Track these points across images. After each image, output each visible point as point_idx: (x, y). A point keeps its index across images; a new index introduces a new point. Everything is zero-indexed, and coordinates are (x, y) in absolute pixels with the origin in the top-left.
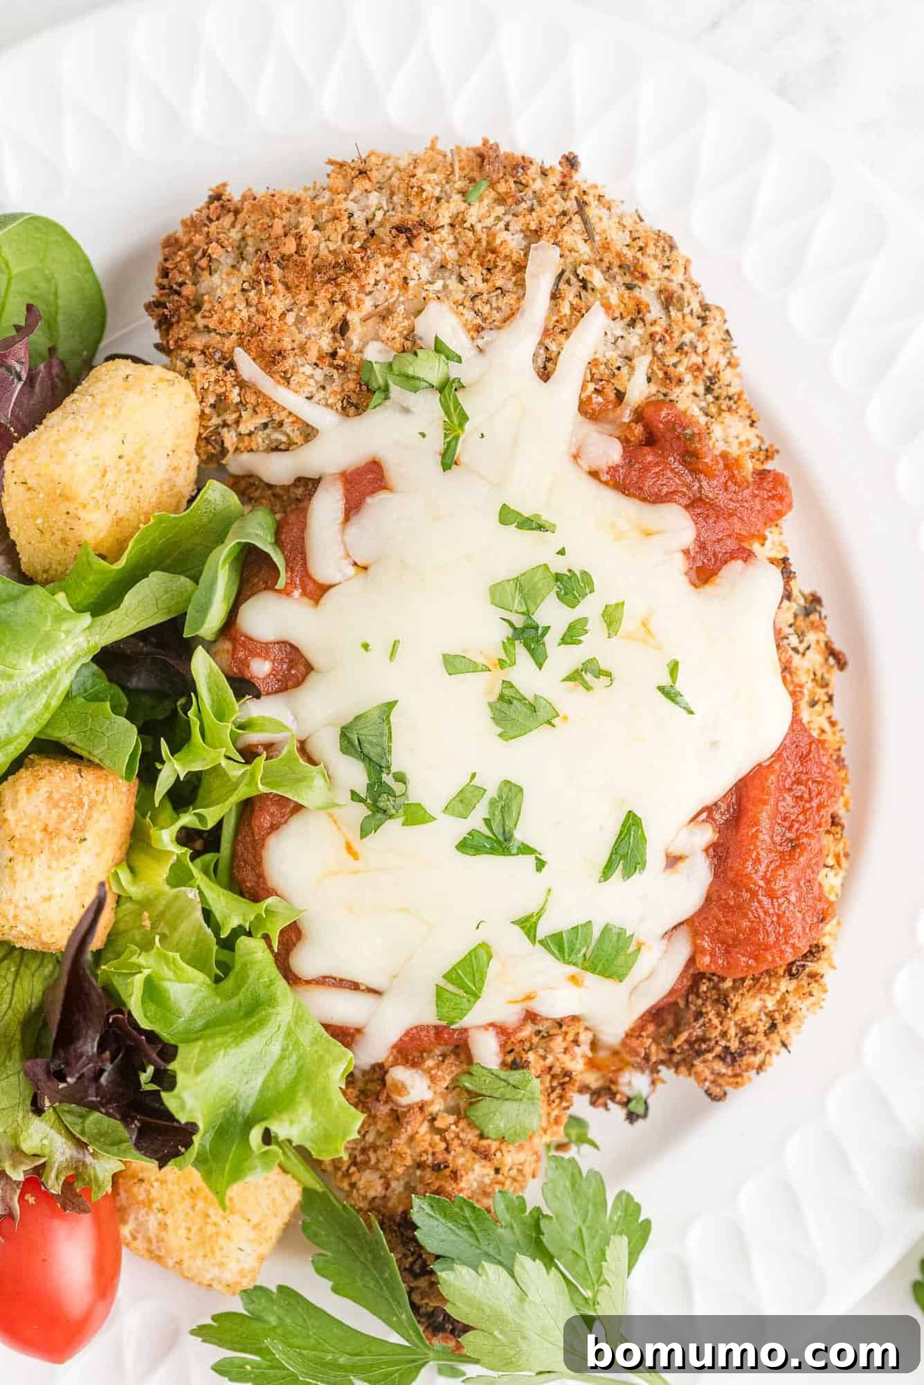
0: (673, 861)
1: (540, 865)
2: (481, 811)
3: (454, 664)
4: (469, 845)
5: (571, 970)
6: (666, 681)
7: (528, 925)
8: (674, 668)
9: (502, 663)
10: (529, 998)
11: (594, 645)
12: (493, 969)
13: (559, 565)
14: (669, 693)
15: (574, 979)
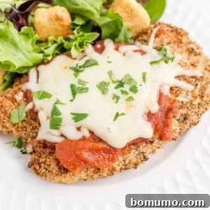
0: (79, 129)
1: (71, 101)
2: (80, 86)
3: (110, 73)
4: (72, 86)
5: (50, 116)
6: (119, 113)
7: (58, 102)
8: (123, 114)
9: (113, 81)
10: (42, 109)
11: (123, 97)
12: (47, 99)
13: (138, 85)
14: (117, 115)
15: (48, 118)
